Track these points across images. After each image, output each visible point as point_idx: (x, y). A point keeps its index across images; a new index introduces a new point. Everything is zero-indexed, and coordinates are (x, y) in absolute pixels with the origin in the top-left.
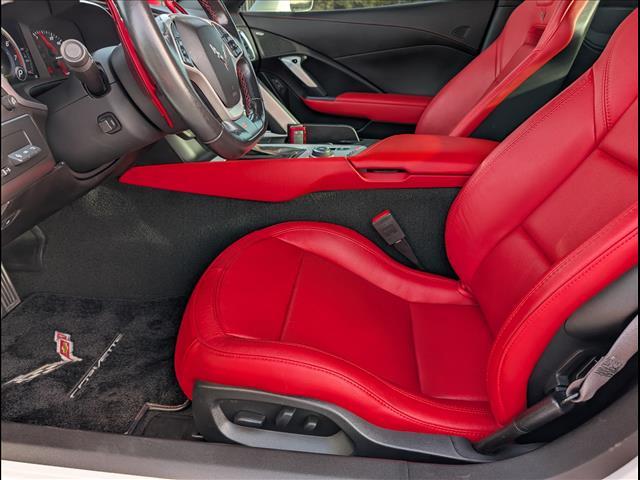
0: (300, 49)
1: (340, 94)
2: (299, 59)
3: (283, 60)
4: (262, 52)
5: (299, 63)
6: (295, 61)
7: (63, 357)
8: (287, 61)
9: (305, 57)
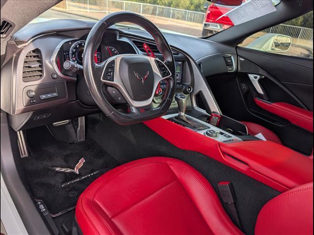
0: (261, 71)
1: (277, 102)
2: (259, 77)
3: (250, 75)
4: (239, 68)
5: (258, 79)
6: (256, 78)
7: (76, 169)
8: (251, 76)
9: (263, 77)
